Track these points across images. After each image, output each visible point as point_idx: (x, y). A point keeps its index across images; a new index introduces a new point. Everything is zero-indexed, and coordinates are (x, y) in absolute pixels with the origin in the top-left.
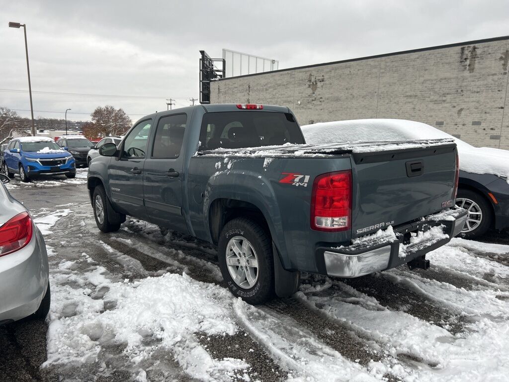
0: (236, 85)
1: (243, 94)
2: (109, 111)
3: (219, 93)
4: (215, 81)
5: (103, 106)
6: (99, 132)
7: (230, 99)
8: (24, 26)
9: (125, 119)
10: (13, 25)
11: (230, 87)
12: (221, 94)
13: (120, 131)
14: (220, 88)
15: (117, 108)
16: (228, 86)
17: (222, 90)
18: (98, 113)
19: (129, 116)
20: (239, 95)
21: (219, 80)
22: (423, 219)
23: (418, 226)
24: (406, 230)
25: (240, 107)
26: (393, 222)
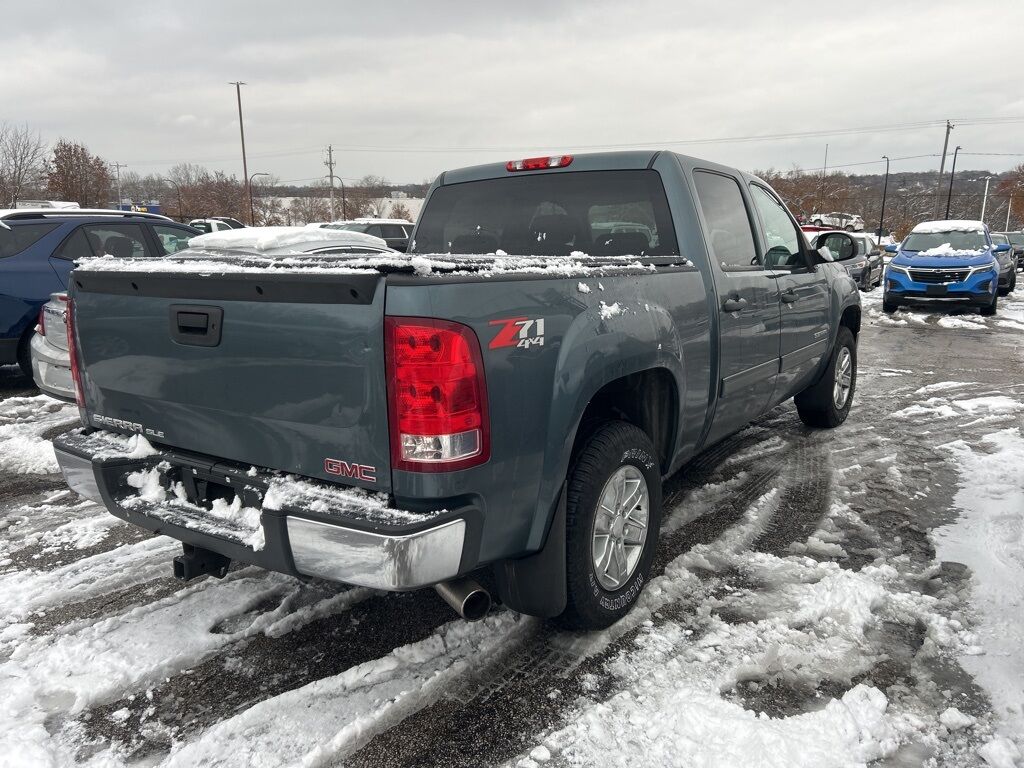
22: (252, 472)
23: (228, 480)
24: (192, 468)
25: (510, 167)
26: (160, 434)
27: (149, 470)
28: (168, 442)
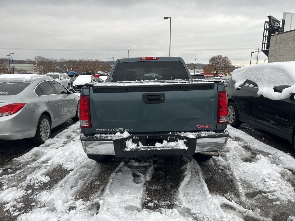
0: (288, 37)
1: (293, 42)
2: (219, 58)
3: (276, 42)
4: (274, 35)
5: (216, 55)
6: (212, 70)
7: (283, 47)
8: (170, 18)
9: (228, 62)
10: (166, 18)
11: (284, 38)
12: (277, 44)
13: (224, 69)
14: (277, 40)
15: (224, 56)
16: (283, 38)
17: (278, 41)
18: (213, 59)
19: (231, 60)
20: (290, 43)
21: (277, 34)
22: (170, 133)
23: (162, 137)
24: (147, 136)
25: (141, 59)
26: (132, 130)
27: (129, 140)
28: (135, 131)
